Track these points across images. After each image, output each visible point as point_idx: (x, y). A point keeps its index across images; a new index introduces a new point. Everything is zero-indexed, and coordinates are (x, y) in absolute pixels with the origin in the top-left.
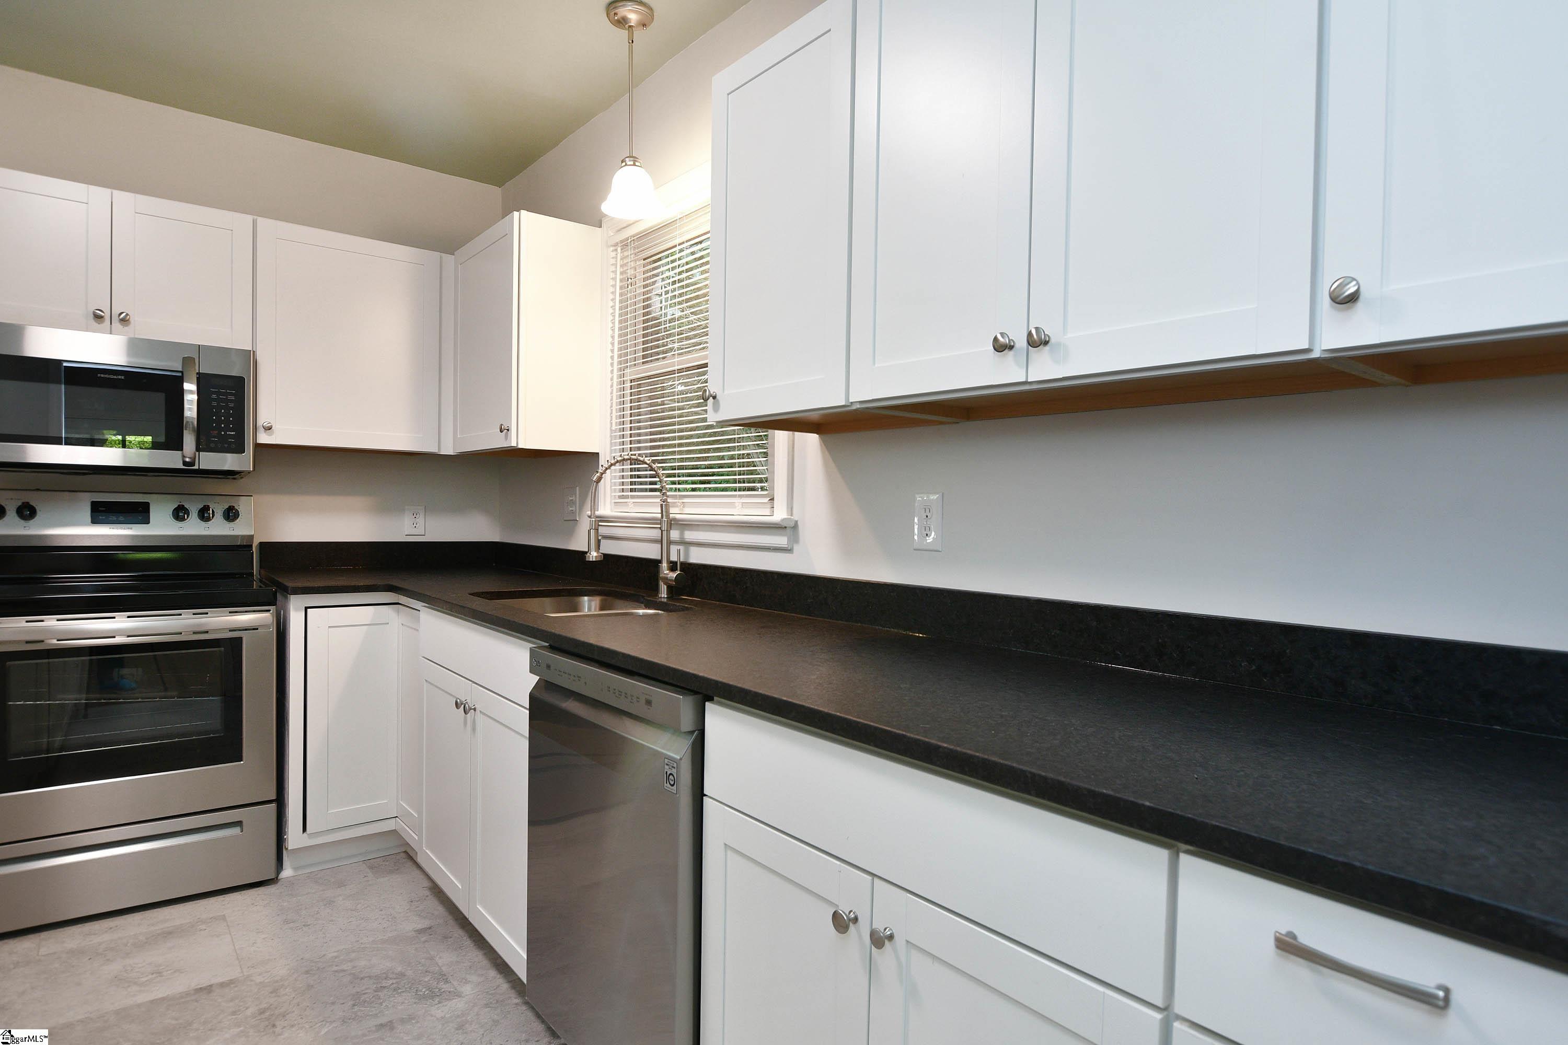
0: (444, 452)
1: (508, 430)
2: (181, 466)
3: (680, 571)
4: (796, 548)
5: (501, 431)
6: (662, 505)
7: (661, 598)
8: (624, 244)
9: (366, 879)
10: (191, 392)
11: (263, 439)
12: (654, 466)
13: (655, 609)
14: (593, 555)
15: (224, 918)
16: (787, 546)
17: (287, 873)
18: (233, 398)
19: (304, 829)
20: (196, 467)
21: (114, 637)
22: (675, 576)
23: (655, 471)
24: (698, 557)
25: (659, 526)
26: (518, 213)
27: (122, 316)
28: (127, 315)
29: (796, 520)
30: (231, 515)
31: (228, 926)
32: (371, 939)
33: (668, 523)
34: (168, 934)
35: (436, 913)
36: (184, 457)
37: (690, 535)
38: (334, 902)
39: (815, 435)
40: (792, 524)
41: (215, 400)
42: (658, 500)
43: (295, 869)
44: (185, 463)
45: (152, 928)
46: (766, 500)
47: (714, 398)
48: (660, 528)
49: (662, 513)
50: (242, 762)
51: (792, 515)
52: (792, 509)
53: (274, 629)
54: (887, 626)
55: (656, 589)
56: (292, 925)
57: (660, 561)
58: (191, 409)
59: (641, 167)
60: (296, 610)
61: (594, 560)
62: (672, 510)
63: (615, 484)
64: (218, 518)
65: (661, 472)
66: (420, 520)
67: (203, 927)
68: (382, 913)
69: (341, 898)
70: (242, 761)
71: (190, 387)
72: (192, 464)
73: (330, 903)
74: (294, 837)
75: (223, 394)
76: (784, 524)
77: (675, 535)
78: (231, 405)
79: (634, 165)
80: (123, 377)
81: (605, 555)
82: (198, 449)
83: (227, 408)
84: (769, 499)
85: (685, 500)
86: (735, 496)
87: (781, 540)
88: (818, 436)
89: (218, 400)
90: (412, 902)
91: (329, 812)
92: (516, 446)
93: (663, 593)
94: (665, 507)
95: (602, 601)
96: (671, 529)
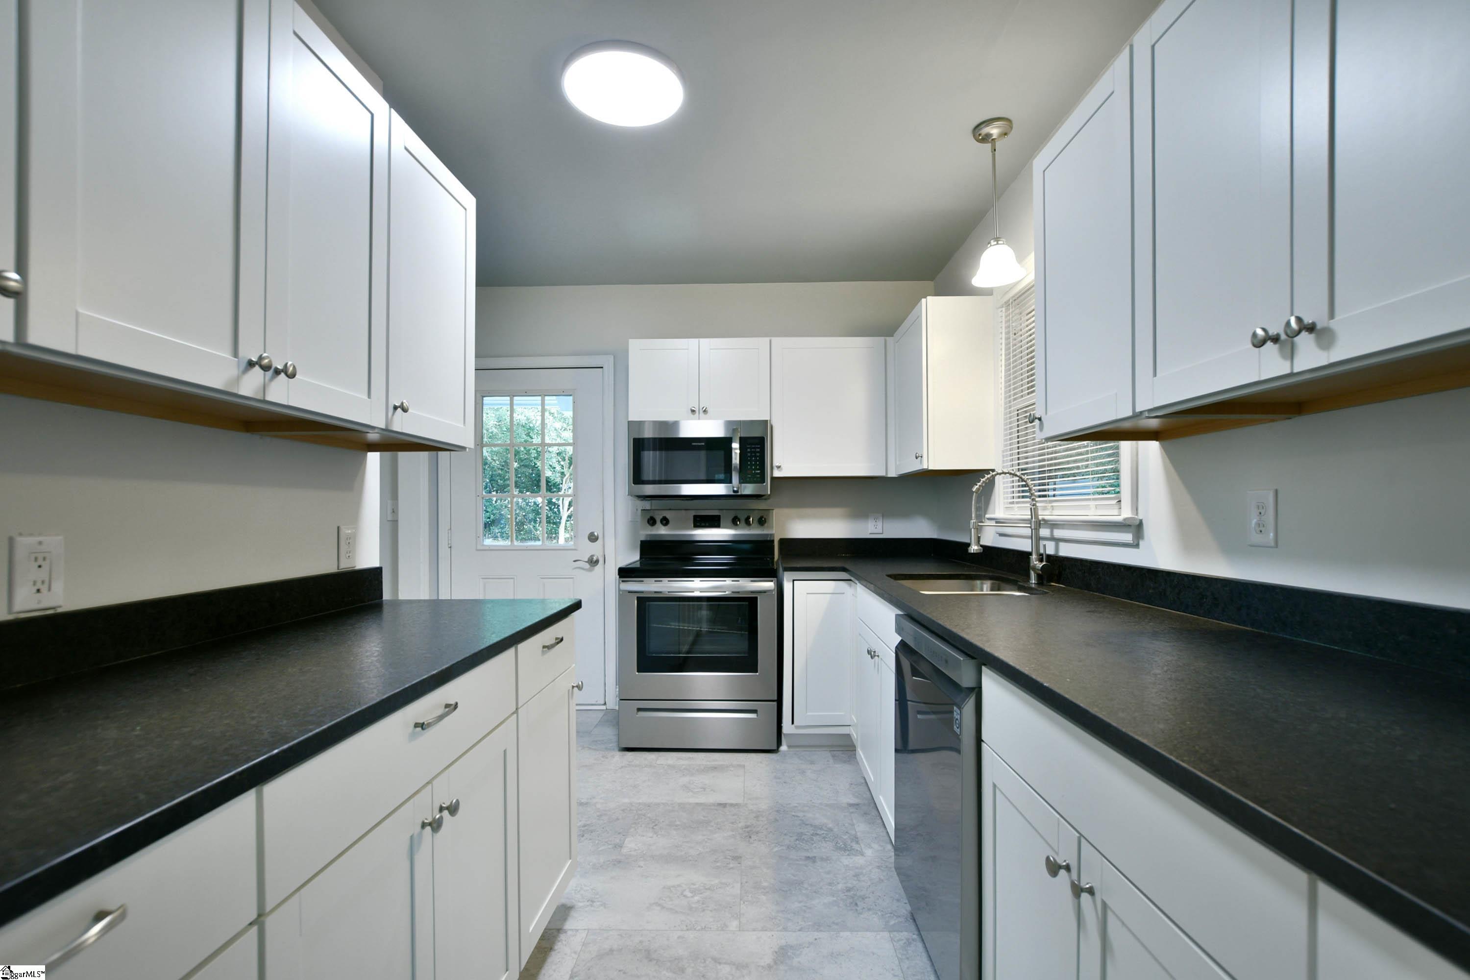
0: (889, 475)
1: (921, 457)
2: (732, 493)
3: (1046, 562)
4: (1141, 543)
5: (917, 458)
6: (1031, 509)
7: (1032, 583)
8: (1007, 304)
9: (828, 763)
10: (736, 449)
11: (777, 474)
12: (1023, 477)
13: (1025, 593)
14: (974, 548)
15: (744, 766)
16: (1132, 542)
17: (784, 748)
18: (758, 450)
19: (793, 723)
20: (739, 493)
21: (693, 592)
22: (1041, 566)
23: (1025, 481)
24: (1067, 551)
25: (1029, 525)
26: (925, 299)
27: (704, 409)
28: (706, 408)
29: (1141, 518)
30: (762, 522)
31: (745, 772)
32: (820, 802)
33: (1038, 524)
34: (715, 768)
35: (865, 796)
36: (733, 487)
37: (1058, 533)
38: (804, 772)
39: (1154, 442)
40: (1138, 522)
41: (749, 452)
42: (1028, 505)
43: (789, 747)
44: (734, 491)
45: (708, 763)
46: (1114, 502)
47: (1040, 419)
48: (1030, 527)
49: (1032, 515)
50: (757, 674)
51: (1137, 514)
52: (1137, 509)
53: (775, 593)
54: (1221, 619)
55: (1028, 577)
56: (778, 780)
57: (1030, 554)
58: (736, 460)
59: (1004, 244)
60: (788, 581)
61: (975, 552)
62: (1040, 513)
63: (1007, 493)
64: (756, 524)
65: (1030, 482)
66: (879, 524)
67: (732, 769)
68: (831, 787)
69: (810, 771)
70: (757, 672)
71: (736, 445)
72: (737, 491)
73: (803, 772)
74: (787, 727)
75: (754, 448)
76: (1128, 523)
77: (1044, 532)
78: (758, 454)
79: (997, 244)
80: (703, 444)
81: (985, 547)
82: (740, 483)
83: (756, 456)
84: (1117, 501)
85: (1054, 504)
86: (1089, 499)
87: (1128, 537)
88: (1158, 443)
89: (751, 452)
90: (851, 784)
91: (808, 714)
92: (927, 468)
93: (1033, 580)
94: (1034, 511)
95: (992, 584)
96: (1040, 528)
